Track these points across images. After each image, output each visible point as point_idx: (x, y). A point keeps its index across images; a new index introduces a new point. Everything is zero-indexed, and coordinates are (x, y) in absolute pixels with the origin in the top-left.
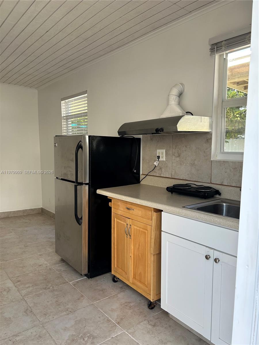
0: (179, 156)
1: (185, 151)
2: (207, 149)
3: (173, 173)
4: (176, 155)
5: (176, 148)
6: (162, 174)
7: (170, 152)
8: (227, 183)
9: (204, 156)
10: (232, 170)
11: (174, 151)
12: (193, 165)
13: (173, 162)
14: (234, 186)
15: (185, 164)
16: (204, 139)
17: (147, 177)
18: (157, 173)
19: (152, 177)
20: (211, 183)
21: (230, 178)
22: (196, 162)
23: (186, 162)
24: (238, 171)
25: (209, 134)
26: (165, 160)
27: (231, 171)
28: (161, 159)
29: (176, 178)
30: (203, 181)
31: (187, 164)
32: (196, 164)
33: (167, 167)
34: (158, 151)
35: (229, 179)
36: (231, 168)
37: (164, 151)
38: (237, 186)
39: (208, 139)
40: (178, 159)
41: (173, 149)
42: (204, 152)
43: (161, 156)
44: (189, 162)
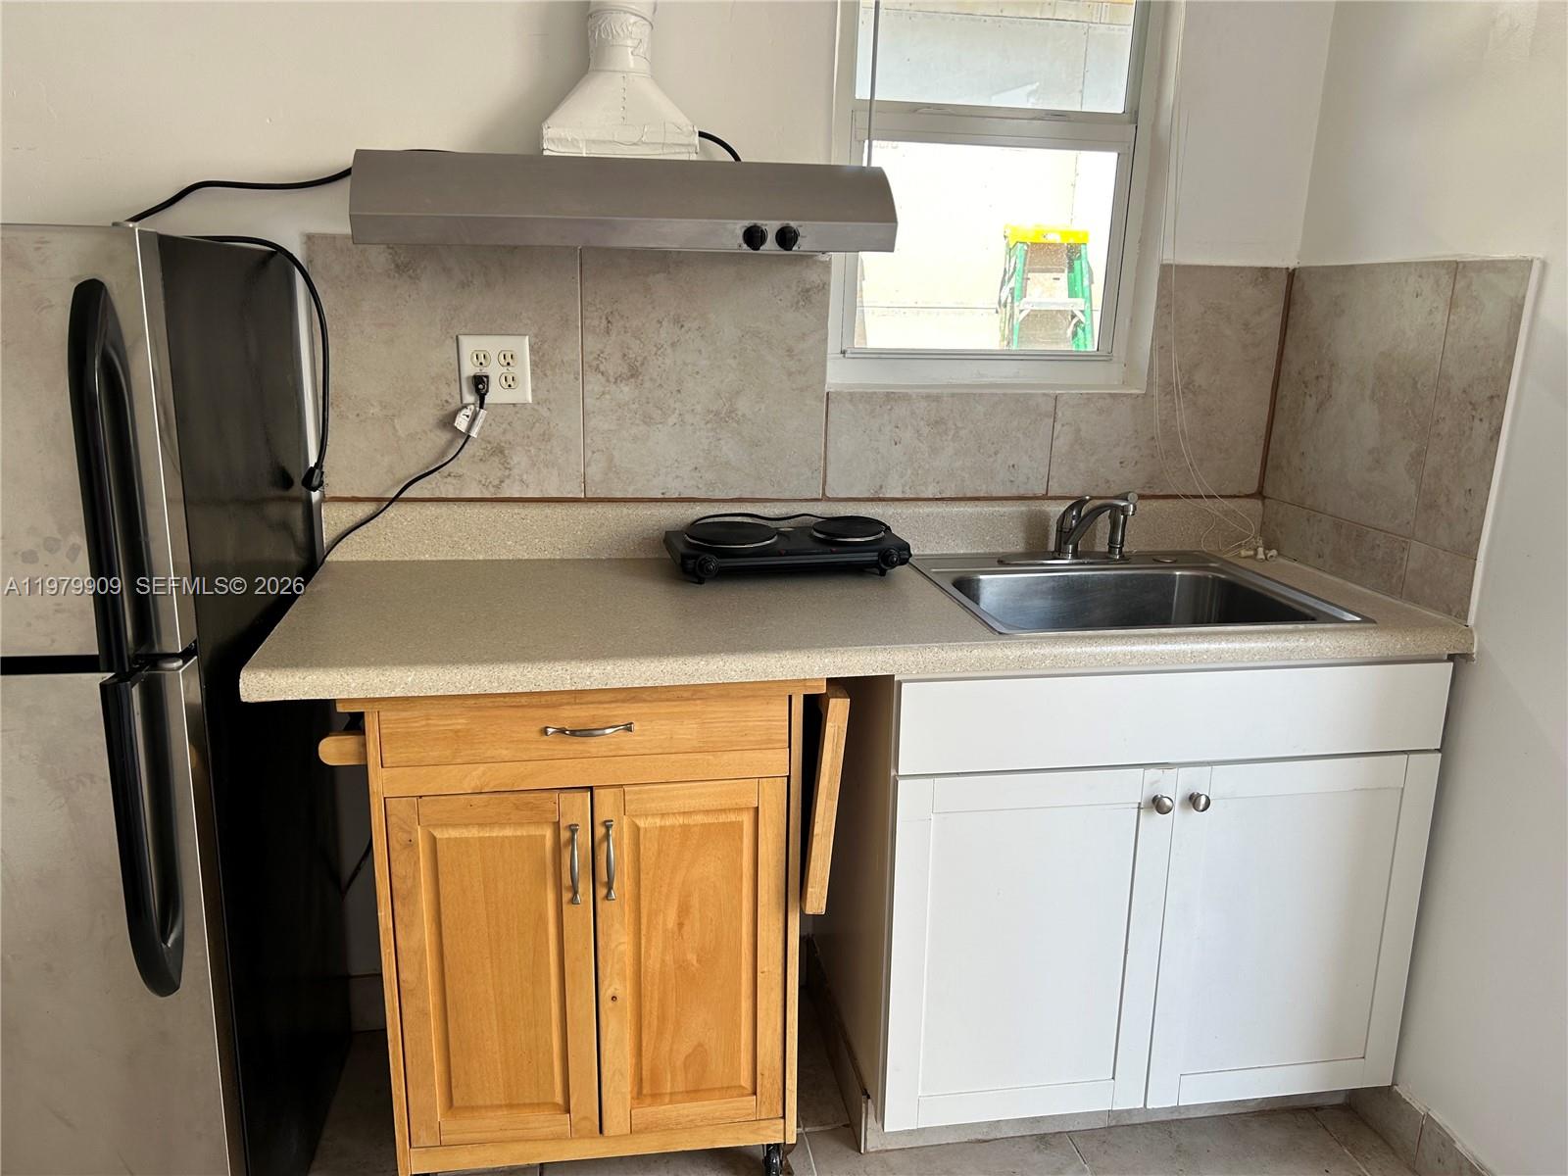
0: (634, 373)
1: (673, 345)
2: (803, 337)
3: (595, 471)
4: (614, 366)
5: (608, 332)
6: (507, 481)
7: (570, 352)
8: (900, 489)
9: (790, 374)
10: (925, 430)
11: (592, 344)
12: (723, 418)
13: (589, 407)
14: (931, 496)
15: (672, 420)
16: (788, 287)
17: (393, 511)
18: (468, 476)
19: (432, 510)
20: (825, 499)
21: (916, 465)
22: (743, 405)
23: (678, 405)
24: (952, 433)
25: (815, 262)
26: (530, 399)
27: (920, 435)
28: (495, 395)
29: (619, 495)
30: (787, 495)
31: (689, 418)
32: (744, 415)
33: (546, 437)
34: (470, 345)
35: (909, 472)
36: (922, 423)
37: (522, 346)
38: (944, 496)
39: (808, 291)
40: (626, 391)
41: (590, 340)
42: (790, 350)
43: (494, 371)
44: (698, 408)
